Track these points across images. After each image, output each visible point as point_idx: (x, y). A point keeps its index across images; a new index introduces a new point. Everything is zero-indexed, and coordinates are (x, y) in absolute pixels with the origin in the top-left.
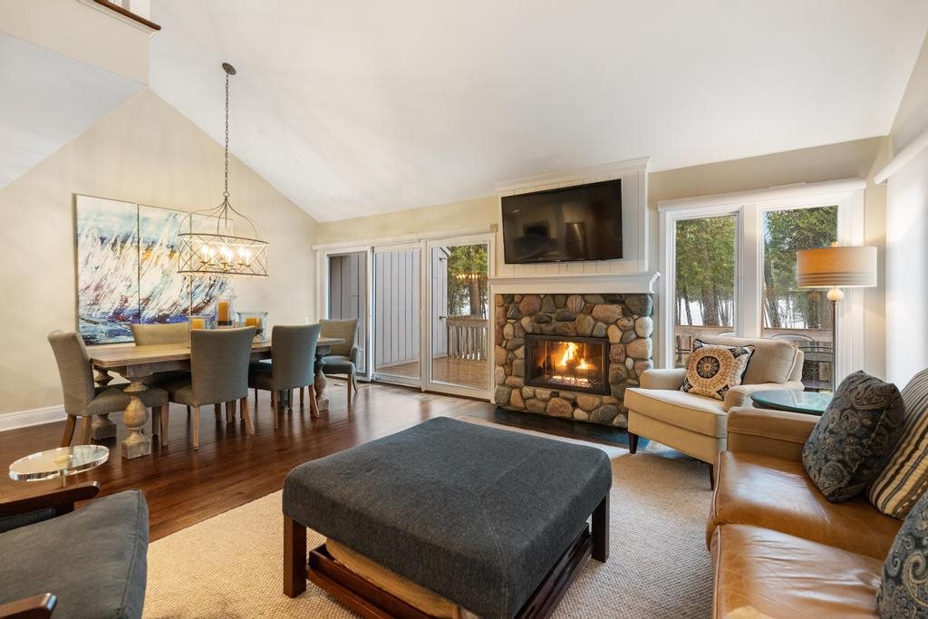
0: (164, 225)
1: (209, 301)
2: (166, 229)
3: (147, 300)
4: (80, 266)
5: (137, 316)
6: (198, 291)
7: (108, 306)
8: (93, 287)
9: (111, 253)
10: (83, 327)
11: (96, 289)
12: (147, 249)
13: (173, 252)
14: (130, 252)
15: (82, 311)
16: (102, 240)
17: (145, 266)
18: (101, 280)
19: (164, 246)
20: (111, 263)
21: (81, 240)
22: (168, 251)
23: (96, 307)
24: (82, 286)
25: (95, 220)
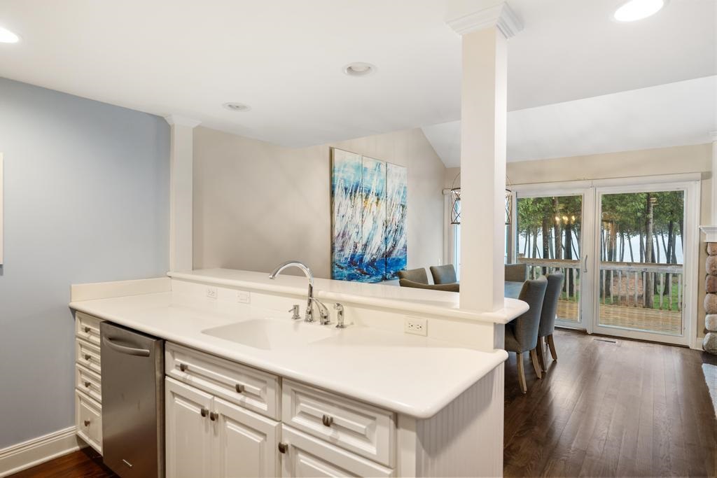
0: (374, 174)
1: (395, 245)
2: (375, 178)
3: (366, 246)
4: (336, 214)
5: (361, 260)
6: (390, 235)
7: (348, 252)
8: (341, 235)
9: (349, 202)
10: (337, 272)
11: (343, 237)
12: (366, 198)
13: (378, 199)
14: (358, 201)
15: (336, 258)
16: (346, 189)
17: (365, 213)
18: (345, 228)
19: (374, 194)
20: (350, 211)
21: (337, 190)
22: (376, 198)
23: (342, 253)
24: (336, 234)
25: (343, 172)
